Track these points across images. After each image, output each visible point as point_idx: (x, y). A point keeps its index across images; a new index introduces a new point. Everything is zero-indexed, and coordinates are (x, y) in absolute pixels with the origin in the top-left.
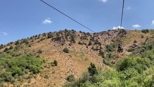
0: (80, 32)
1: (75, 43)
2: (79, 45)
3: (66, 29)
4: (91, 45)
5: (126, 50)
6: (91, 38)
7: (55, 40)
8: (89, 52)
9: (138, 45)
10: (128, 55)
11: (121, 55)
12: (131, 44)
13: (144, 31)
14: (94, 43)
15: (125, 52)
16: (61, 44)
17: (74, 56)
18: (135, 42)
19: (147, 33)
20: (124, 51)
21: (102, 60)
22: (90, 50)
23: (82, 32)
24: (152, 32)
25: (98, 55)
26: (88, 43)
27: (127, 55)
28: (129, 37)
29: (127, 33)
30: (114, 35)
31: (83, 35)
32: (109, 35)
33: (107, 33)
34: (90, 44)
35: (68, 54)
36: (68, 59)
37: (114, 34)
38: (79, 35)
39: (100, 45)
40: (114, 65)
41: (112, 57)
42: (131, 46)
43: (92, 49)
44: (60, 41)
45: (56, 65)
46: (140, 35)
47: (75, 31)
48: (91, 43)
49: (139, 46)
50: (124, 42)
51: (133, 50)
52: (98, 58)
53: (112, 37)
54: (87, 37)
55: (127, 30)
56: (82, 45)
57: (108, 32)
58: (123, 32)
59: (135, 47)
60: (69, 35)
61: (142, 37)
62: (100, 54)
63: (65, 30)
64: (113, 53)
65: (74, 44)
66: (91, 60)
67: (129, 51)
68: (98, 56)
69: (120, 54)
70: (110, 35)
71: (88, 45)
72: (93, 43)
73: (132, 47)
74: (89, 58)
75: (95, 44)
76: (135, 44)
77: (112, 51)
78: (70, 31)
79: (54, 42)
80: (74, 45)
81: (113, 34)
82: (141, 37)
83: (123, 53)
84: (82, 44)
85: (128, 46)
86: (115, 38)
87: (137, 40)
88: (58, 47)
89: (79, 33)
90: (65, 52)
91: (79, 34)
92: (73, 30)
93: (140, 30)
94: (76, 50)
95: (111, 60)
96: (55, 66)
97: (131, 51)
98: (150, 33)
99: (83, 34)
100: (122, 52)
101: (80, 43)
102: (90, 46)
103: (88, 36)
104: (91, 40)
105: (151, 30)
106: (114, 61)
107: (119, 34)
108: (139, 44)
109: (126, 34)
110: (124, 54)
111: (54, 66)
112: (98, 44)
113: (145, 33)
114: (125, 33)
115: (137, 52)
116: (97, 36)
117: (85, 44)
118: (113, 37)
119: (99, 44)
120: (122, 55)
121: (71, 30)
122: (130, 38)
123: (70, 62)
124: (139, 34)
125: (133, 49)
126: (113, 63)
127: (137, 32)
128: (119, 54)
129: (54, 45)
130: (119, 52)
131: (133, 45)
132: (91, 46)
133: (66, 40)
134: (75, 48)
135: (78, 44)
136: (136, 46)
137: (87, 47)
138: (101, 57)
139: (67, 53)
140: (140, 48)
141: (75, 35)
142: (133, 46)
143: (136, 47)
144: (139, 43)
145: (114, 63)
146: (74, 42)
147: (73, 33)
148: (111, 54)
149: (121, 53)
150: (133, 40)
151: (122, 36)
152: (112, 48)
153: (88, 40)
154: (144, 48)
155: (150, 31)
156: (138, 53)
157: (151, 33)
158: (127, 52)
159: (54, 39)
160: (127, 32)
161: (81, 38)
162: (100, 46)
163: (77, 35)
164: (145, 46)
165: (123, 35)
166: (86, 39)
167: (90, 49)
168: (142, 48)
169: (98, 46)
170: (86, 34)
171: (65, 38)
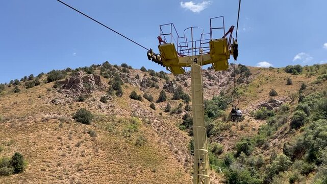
0: (143, 69)
1: (120, 97)
2: (132, 100)
3: (107, 62)
4: (165, 100)
5: (252, 114)
6: (167, 85)
7: (63, 87)
8: (155, 121)
9: (280, 102)
10: (257, 128)
11: (240, 128)
12: (264, 99)
13: (289, 70)
14: (172, 97)
15: (248, 121)
16: (77, 98)
17: (105, 134)
18: (273, 94)
19: (297, 73)
20: (247, 118)
21: (189, 141)
22: (161, 114)
23: (147, 70)
24: (308, 71)
25: (180, 128)
26: (156, 97)
27: (254, 130)
28: (256, 82)
29: (251, 74)
30: (221, 78)
31: (149, 76)
32: (210, 78)
33: (206, 73)
34: (161, 99)
35: (88, 127)
36: (78, 146)
37: (222, 76)
38: (138, 77)
39: (187, 102)
40: (219, 157)
41: (215, 135)
42: (263, 105)
43: (166, 111)
44: (77, 90)
45: (17, 171)
46: (283, 79)
47: (130, 68)
48: (166, 97)
49: (284, 104)
50: (246, 93)
51: (269, 115)
52: (177, 135)
53: (217, 83)
54: (156, 81)
55: (251, 68)
56: (140, 102)
57: (208, 71)
58: (242, 71)
59: (274, 106)
60: (111, 76)
61: (289, 83)
62: (184, 124)
63: (103, 64)
64: (217, 123)
65: (118, 98)
66: (154, 145)
67: (259, 117)
68: (177, 131)
69: (235, 127)
70: (213, 79)
71: (158, 102)
72: (169, 95)
73: (266, 106)
74: (149, 139)
75: (176, 98)
76: (273, 101)
77: (216, 118)
78: (116, 66)
79: (59, 91)
80: (115, 101)
81: (218, 77)
82: (285, 82)
83: (242, 122)
84: (139, 99)
85: (256, 103)
86: (224, 85)
87: (277, 90)
88: (64, 105)
89: (141, 71)
90: (78, 121)
91: (137, 75)
92: (124, 65)
93: (280, 67)
94: (118, 116)
95: (213, 143)
96: (14, 173)
97: (264, 119)
98: (305, 75)
99: (148, 74)
100: (240, 121)
101: (133, 96)
102: (161, 104)
103: (159, 79)
104: (165, 87)
105: (306, 68)
106: (219, 145)
107: (233, 75)
108: (284, 101)
109: (250, 77)
110: (246, 125)
111: (7, 175)
112: (182, 98)
113: (294, 74)
114: (248, 75)
115: (281, 120)
116: (184, 79)
117: (150, 99)
118: (220, 84)
119: (184, 98)
120: (242, 129)
121: (119, 65)
122: (259, 86)
123: (80, 154)
124: (279, 75)
125: (268, 112)
126: (217, 151)
127: (275, 72)
128: (233, 127)
129: (53, 101)
130: (234, 121)
131: (270, 102)
132: (164, 105)
133: (96, 87)
134: (117, 110)
135: (129, 99)
136: (275, 104)
137: (152, 107)
138: (185, 134)
139: (87, 123)
140: (287, 110)
141: (127, 76)
142: (270, 105)
143: (276, 106)
144: (281, 98)
145: (220, 153)
146: (119, 93)
147: (124, 71)
148: (213, 126)
149: (239, 124)
150: (267, 89)
151: (240, 81)
152: (215, 110)
153: (158, 88)
154: (303, 112)
155: (304, 70)
156: (283, 123)
157: (307, 75)
158: (254, 121)
159: (61, 83)
160: (251, 72)
161: (141, 84)
162: (186, 104)
163: (134, 77)
164: (305, 105)
165: (242, 78)
166: (153, 86)
167: (161, 111)
168: (297, 111)
169: (182, 103)
170: (157, 73)
171: (94, 82)
